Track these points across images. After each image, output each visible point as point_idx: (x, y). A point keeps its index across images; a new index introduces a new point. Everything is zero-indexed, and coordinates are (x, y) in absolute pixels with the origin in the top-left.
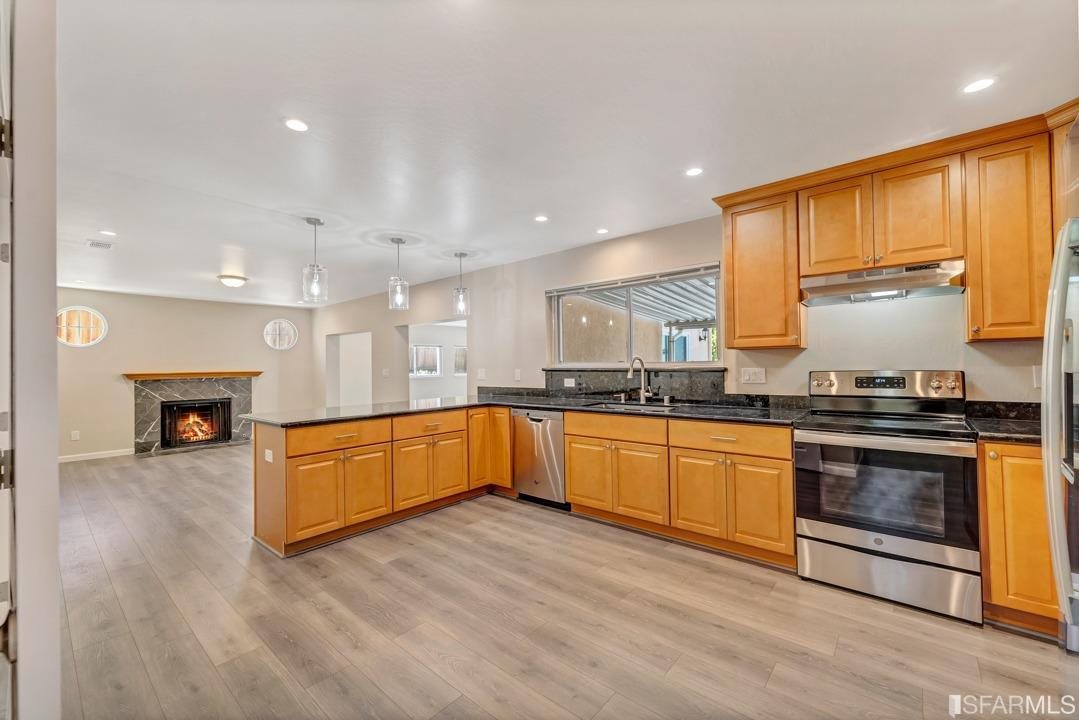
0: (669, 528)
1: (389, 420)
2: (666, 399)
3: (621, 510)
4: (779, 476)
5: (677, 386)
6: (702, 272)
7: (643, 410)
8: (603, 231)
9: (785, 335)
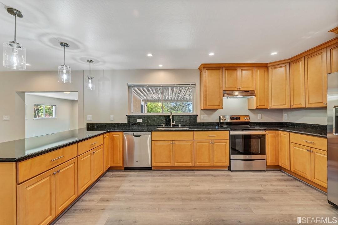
0: (194, 166)
1: (76, 145)
2: (180, 125)
3: (176, 164)
4: (226, 144)
5: (182, 121)
6: (190, 85)
7: (171, 129)
8: (161, 66)
9: (219, 106)
